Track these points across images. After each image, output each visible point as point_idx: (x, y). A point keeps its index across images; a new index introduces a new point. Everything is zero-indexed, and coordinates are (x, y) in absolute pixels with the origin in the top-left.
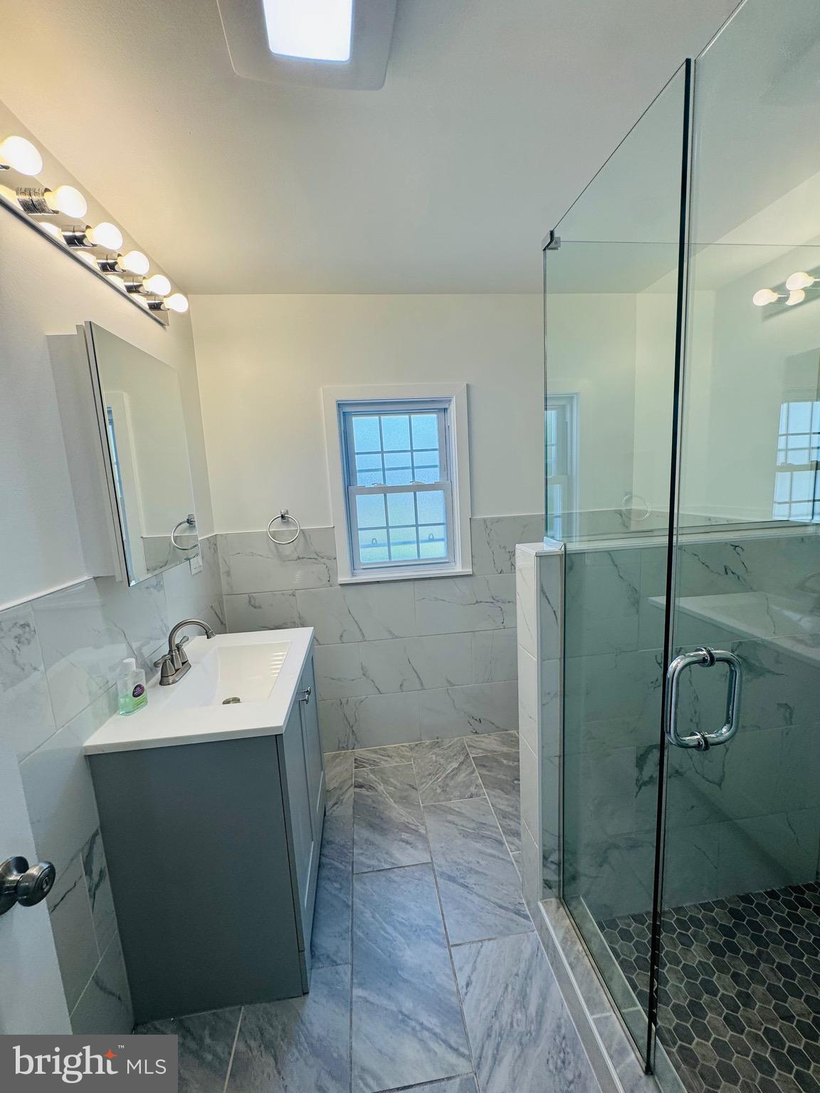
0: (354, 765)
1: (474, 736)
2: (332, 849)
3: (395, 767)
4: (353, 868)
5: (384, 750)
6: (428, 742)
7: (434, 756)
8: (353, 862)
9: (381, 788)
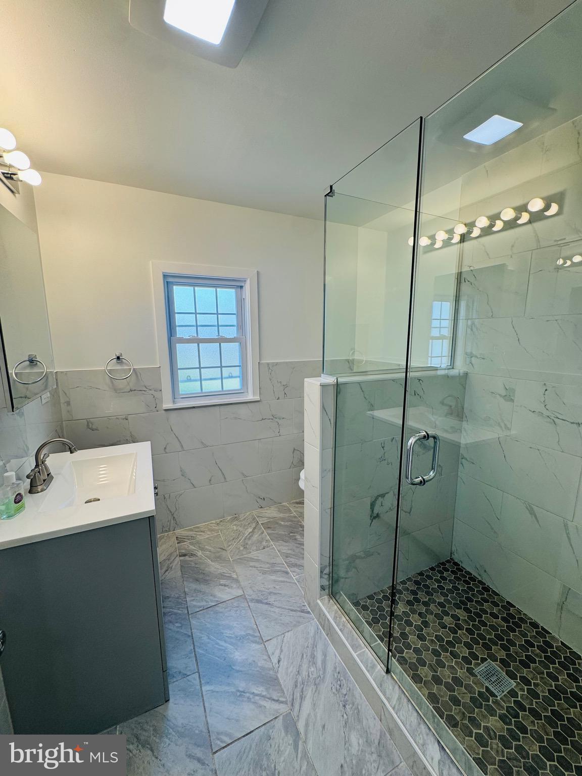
0: (176, 542)
1: (260, 510)
2: (170, 601)
3: (207, 538)
4: (188, 610)
5: (198, 527)
6: (229, 518)
7: (235, 526)
8: (187, 607)
9: (200, 553)
